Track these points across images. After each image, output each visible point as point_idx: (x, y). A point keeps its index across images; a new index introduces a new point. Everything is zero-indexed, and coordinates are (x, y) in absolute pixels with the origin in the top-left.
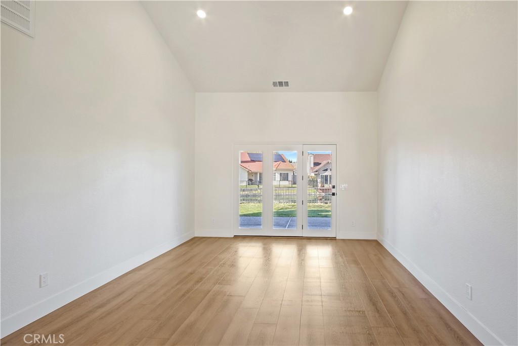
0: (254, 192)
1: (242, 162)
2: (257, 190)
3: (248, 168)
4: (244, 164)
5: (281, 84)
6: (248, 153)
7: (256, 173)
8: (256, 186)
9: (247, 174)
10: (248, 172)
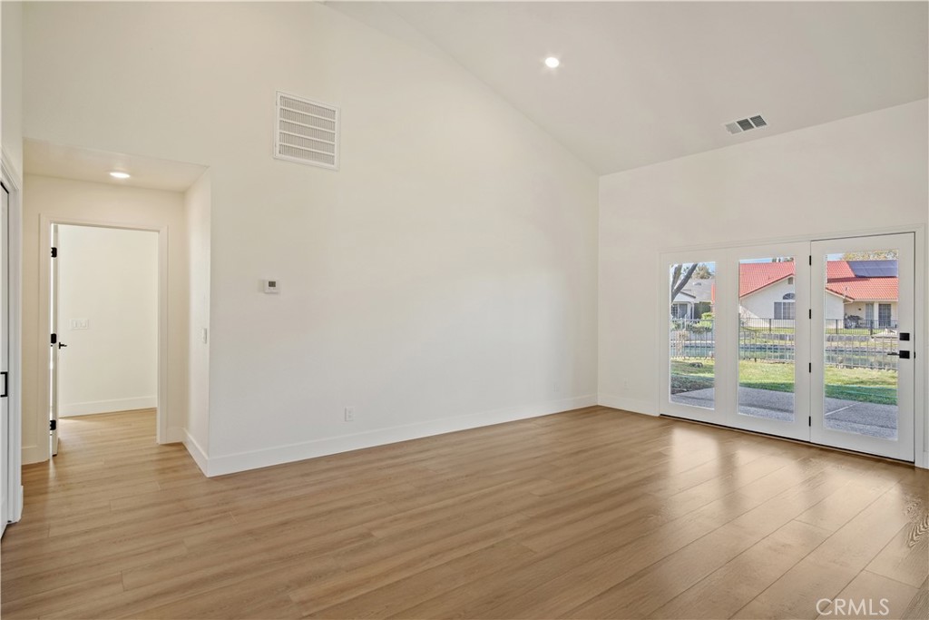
0: (857, 344)
1: (830, 281)
2: (866, 339)
3: (845, 294)
4: (834, 286)
5: (745, 124)
6: (848, 262)
7: (870, 305)
8: (867, 332)
9: (841, 305)
10: (845, 301)
